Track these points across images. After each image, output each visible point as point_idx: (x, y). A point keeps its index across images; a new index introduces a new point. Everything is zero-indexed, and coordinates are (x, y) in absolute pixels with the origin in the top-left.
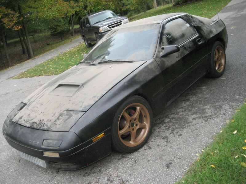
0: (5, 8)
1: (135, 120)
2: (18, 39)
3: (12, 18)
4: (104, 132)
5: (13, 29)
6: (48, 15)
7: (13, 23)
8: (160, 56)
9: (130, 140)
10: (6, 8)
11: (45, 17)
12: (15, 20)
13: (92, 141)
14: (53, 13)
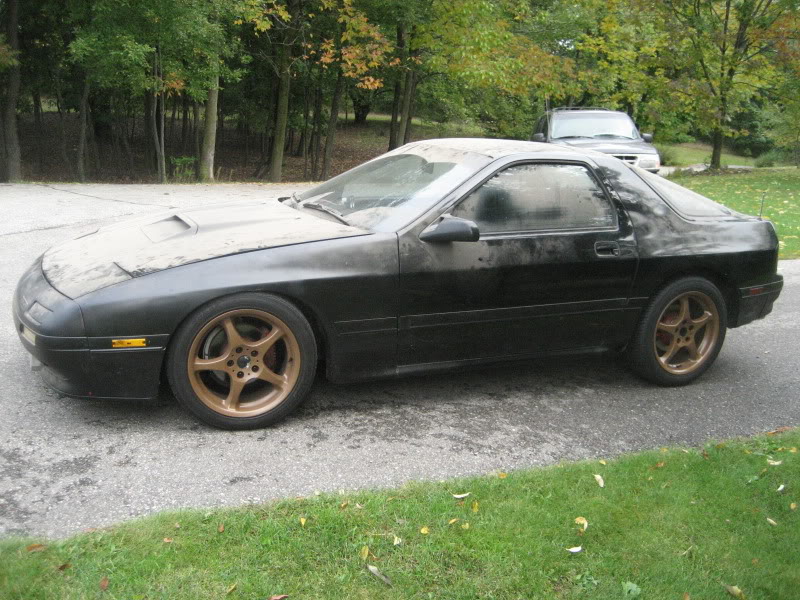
0: (366, 19)
1: (255, 353)
2: (387, 118)
3: (371, 52)
4: (147, 338)
5: (359, 85)
6: (476, 72)
7: (367, 66)
8: (421, 235)
9: (225, 398)
10: (368, 21)
11: (465, 76)
12: (377, 59)
13: (109, 345)
14: (491, 73)
